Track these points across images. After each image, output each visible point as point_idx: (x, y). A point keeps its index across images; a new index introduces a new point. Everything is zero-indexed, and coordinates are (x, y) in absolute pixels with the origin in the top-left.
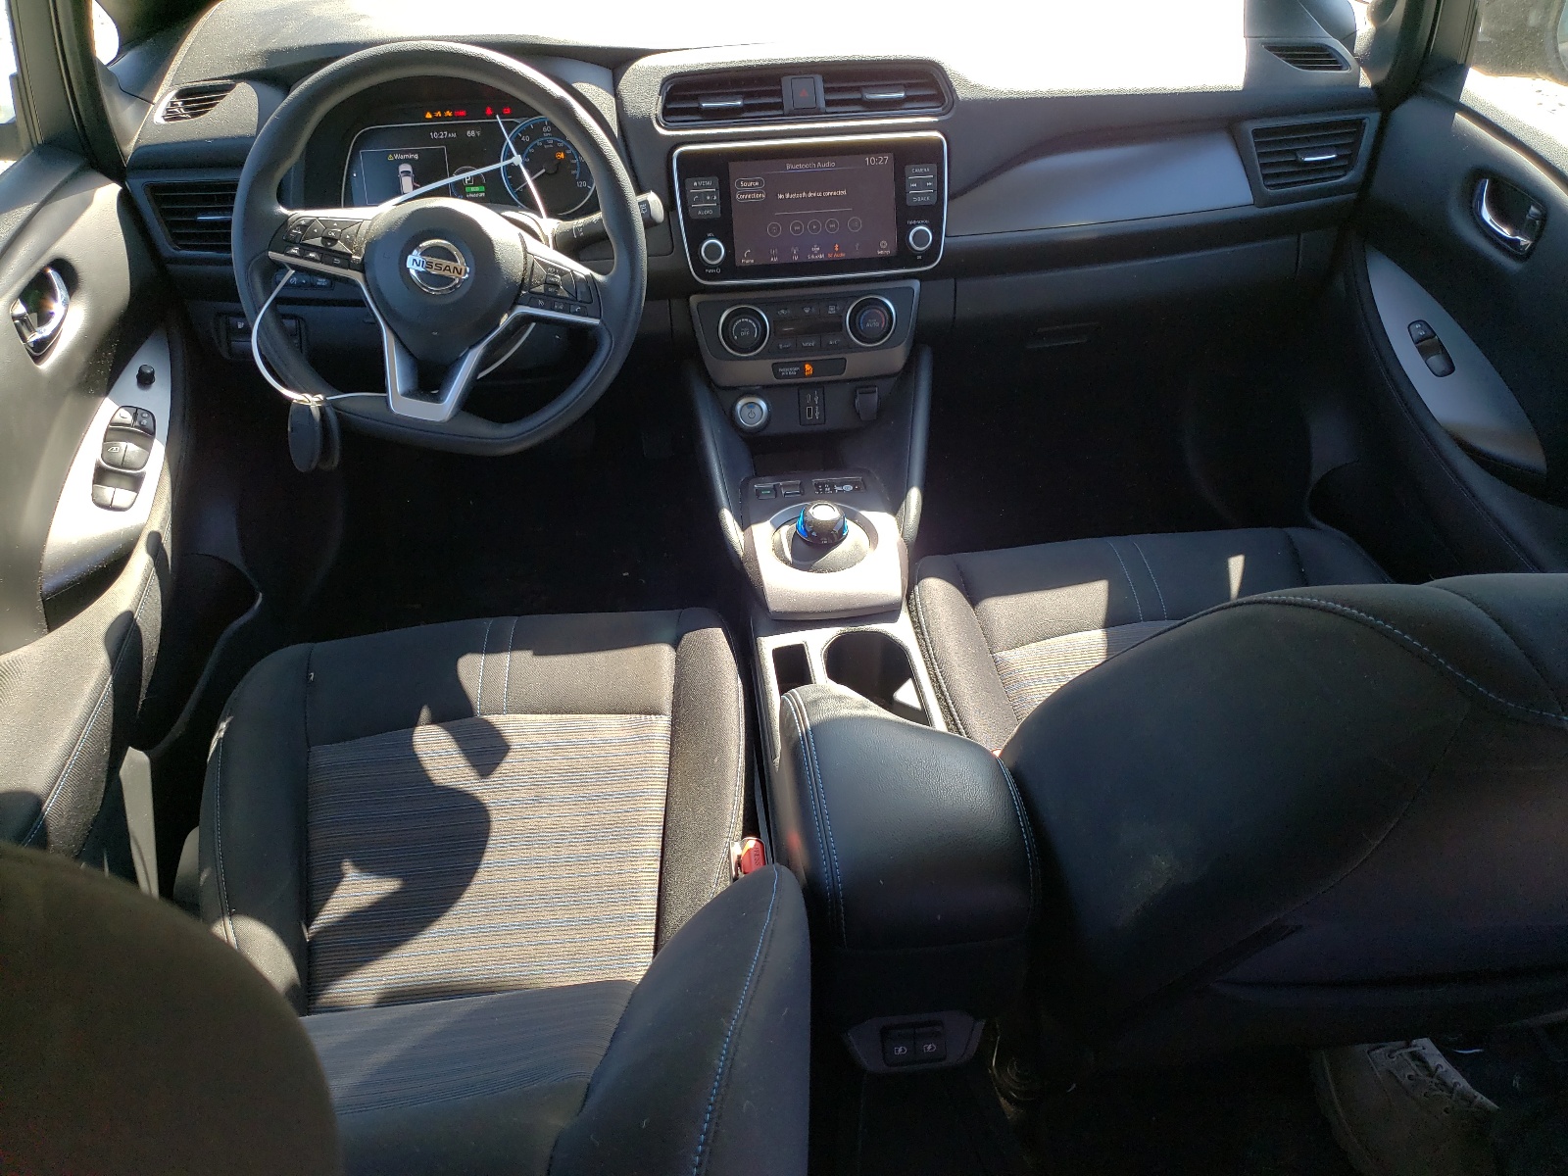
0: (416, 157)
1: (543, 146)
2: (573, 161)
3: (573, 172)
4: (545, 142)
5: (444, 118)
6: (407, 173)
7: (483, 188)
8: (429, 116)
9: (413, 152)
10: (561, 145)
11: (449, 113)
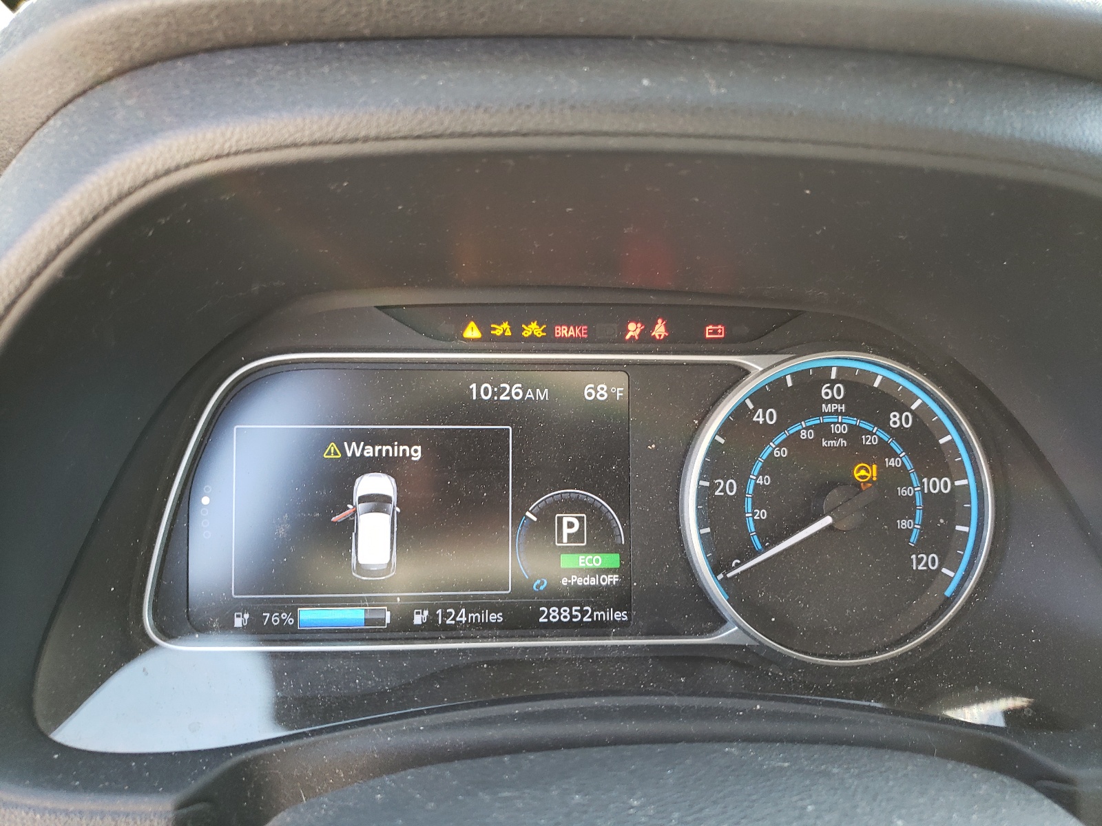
0: (416, 453)
1: (817, 441)
2: (903, 492)
3: (904, 524)
4: (823, 431)
5: (516, 342)
6: (377, 502)
7: (613, 560)
8: (472, 332)
9: (406, 438)
10: (868, 441)
11: (533, 329)
